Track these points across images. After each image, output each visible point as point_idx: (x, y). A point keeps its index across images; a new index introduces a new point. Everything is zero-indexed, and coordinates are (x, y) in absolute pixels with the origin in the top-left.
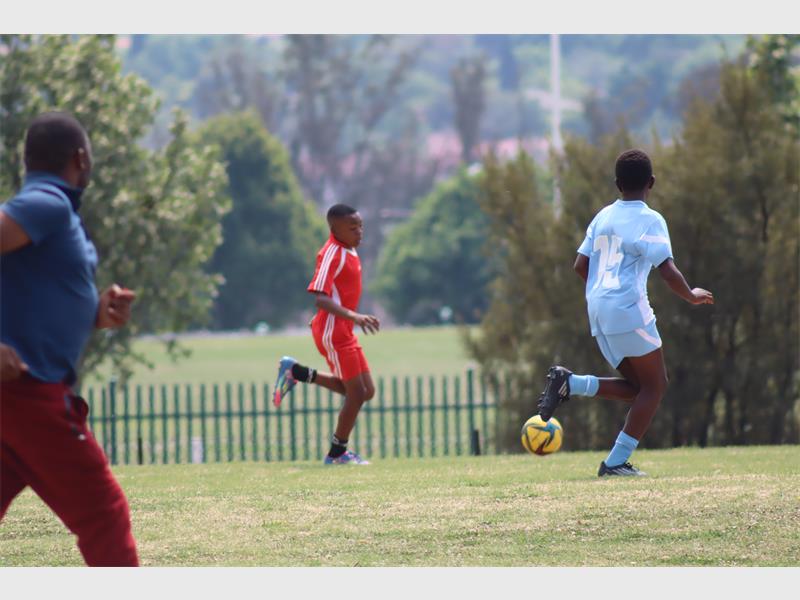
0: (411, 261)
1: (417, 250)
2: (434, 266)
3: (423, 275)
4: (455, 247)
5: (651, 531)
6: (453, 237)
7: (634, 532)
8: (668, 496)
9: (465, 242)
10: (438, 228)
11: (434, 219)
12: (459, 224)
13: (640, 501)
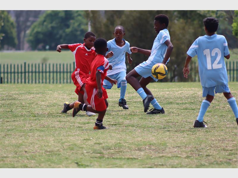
0: (38, 33)
1: (39, 30)
2: (44, 34)
3: (41, 36)
4: (50, 29)
5: (174, 102)
6: (50, 26)
7: (170, 102)
8: (174, 93)
9: (52, 28)
10: (45, 23)
11: (44, 21)
12: (51, 23)
13: (167, 94)
